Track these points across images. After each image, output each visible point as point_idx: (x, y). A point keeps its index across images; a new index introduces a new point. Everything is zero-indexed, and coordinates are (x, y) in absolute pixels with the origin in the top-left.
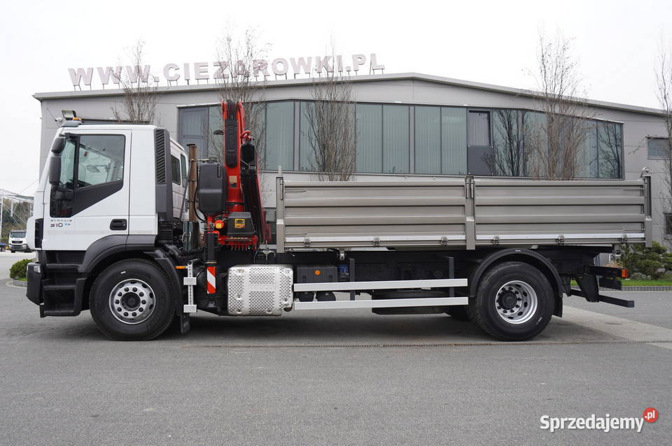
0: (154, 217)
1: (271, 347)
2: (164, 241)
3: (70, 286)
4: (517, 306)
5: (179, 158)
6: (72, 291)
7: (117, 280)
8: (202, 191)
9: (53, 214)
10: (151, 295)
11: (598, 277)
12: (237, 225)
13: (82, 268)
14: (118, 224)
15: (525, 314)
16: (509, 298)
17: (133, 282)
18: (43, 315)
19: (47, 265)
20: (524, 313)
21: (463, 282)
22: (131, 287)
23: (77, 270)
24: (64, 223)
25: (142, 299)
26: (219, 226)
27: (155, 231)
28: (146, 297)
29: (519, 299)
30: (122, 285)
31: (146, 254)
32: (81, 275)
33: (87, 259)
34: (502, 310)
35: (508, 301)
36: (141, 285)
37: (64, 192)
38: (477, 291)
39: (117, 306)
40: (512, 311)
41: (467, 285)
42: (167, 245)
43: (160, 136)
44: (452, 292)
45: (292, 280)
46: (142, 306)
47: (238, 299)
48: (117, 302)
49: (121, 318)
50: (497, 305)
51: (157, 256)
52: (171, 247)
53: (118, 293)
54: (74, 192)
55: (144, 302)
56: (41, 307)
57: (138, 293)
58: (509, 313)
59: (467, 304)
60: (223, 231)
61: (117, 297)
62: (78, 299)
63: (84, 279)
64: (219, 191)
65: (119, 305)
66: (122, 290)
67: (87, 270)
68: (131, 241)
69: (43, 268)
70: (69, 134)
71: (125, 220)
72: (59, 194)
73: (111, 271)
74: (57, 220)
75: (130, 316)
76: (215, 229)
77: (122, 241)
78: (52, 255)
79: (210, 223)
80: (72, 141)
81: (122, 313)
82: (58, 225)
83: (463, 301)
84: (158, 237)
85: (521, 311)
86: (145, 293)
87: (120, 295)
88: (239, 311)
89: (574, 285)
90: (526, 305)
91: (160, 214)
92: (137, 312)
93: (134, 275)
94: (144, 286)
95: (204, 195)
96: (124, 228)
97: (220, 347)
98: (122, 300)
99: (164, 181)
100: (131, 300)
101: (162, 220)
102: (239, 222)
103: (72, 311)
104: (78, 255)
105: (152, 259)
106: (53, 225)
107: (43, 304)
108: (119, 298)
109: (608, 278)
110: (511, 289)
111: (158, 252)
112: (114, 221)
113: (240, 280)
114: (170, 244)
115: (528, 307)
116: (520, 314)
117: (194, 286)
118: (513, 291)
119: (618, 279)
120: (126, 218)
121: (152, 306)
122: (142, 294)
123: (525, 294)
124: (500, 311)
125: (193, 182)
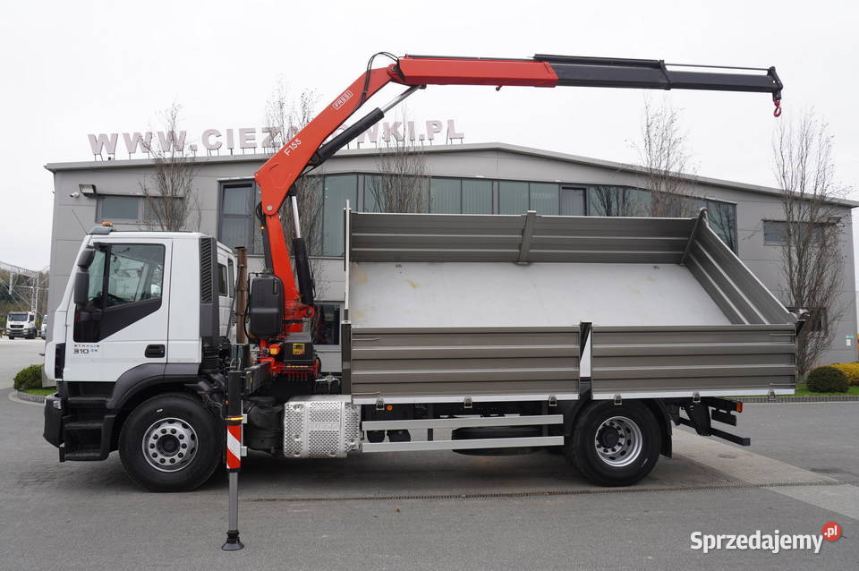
0: (197, 342)
1: (336, 499)
2: (208, 370)
3: (97, 425)
4: (620, 444)
5: (226, 263)
6: (99, 430)
7: (153, 419)
8: (255, 310)
9: (77, 338)
10: (193, 437)
11: (711, 409)
12: (296, 351)
13: (111, 402)
14: (155, 351)
15: (629, 454)
16: (609, 435)
17: (171, 422)
18: (62, 459)
19: (69, 399)
20: (627, 454)
21: (558, 419)
22: (168, 427)
23: (105, 407)
24: (90, 349)
25: (182, 442)
26: (274, 351)
27: (199, 360)
28: (186, 440)
29: (622, 436)
30: (158, 426)
31: (188, 387)
32: (109, 411)
33: (116, 392)
34: (602, 448)
35: (609, 438)
36: (180, 426)
37: (91, 312)
38: (574, 428)
39: (151, 451)
40: (614, 450)
41: (562, 422)
42: (212, 375)
43: (207, 247)
44: (545, 430)
45: (359, 417)
46: (183, 451)
47: (297, 440)
48: (152, 446)
49: (157, 464)
50: (597, 443)
51: (201, 389)
52: (217, 377)
53: (153, 435)
54: (103, 312)
55: (184, 446)
56: (61, 450)
57: (177, 435)
58: (610, 452)
59: (563, 444)
60: (279, 358)
61: (152, 441)
62: (105, 440)
63: (114, 416)
64: (275, 310)
65: (155, 450)
66: (158, 432)
67: (117, 405)
68: (170, 371)
69: (64, 403)
70: (99, 243)
71: (163, 346)
72: (84, 315)
73: (146, 408)
74: (81, 345)
75: (168, 463)
76: (270, 355)
77: (159, 371)
78: (76, 387)
79: (264, 348)
80: (101, 251)
81: (157, 460)
82: (83, 351)
83: (558, 441)
84: (202, 366)
85: (624, 450)
86: (185, 435)
87: (156, 437)
88: (297, 454)
89: (683, 414)
90: (629, 443)
91: (205, 339)
92: (176, 457)
93: (172, 413)
94: (185, 426)
95: (257, 314)
96: (162, 356)
97: (274, 500)
98: (158, 443)
99: (210, 299)
100: (169, 443)
101: (206, 345)
102: (298, 347)
103: (98, 455)
104: (106, 387)
105: (194, 393)
106: (77, 351)
107: (63, 445)
108: (155, 442)
109: (721, 411)
110: (612, 424)
111: (202, 384)
112: (150, 347)
113: (299, 417)
114: (216, 373)
115: (631, 446)
116: (623, 453)
117: (244, 424)
118: (615, 426)
119: (733, 413)
120: (165, 343)
121: (193, 450)
122: (182, 437)
123: (628, 430)
124: (600, 450)
125: (242, 291)
